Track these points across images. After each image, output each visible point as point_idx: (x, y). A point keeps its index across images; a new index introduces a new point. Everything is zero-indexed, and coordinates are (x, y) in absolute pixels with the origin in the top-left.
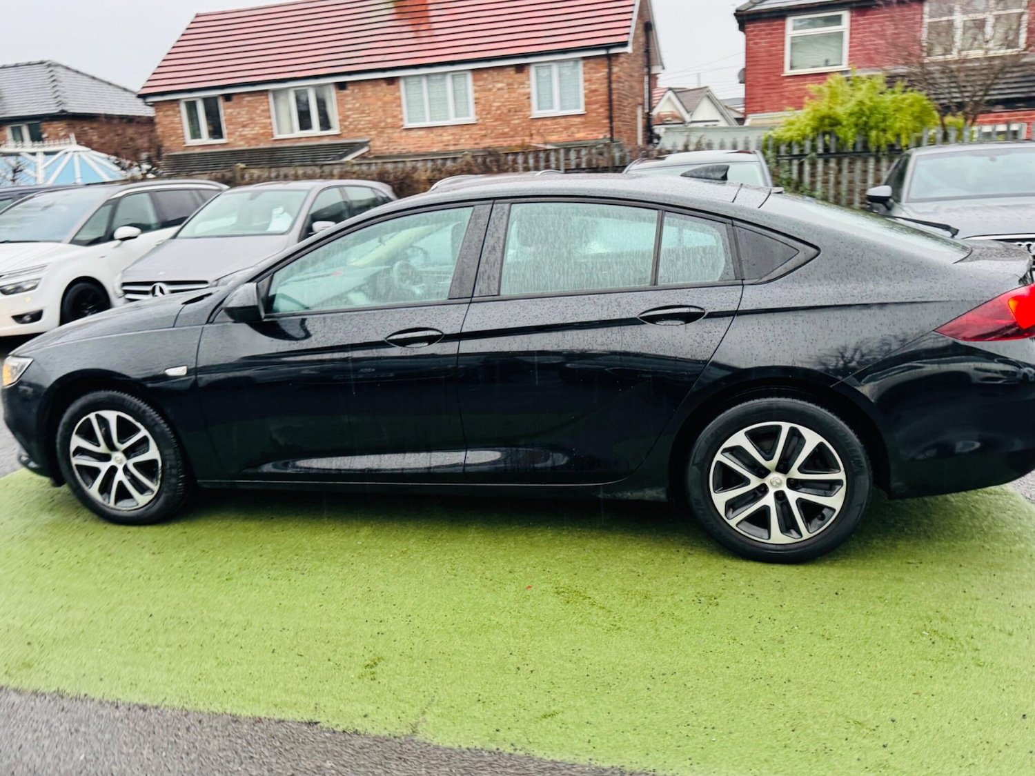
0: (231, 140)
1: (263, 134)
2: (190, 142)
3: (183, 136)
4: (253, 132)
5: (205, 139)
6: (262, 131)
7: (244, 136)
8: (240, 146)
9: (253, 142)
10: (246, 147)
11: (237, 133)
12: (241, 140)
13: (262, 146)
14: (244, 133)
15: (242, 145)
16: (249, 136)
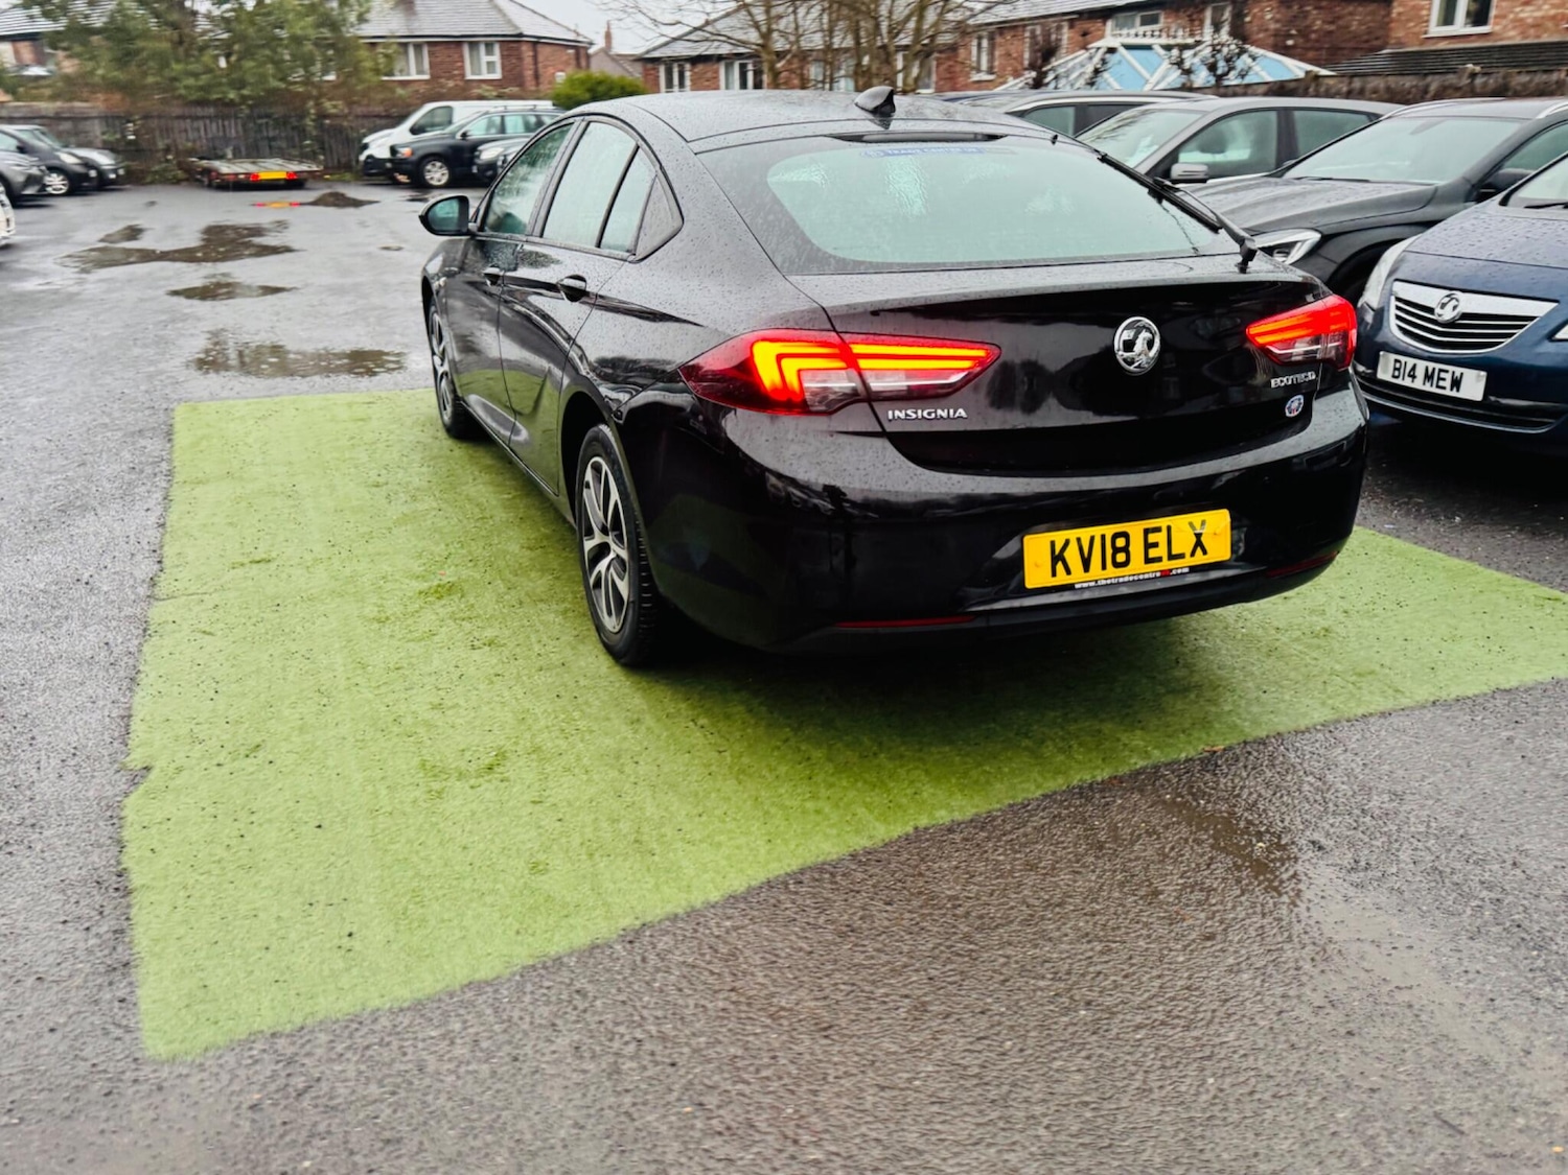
0: (1497, 28)
1: (1553, 18)
2: (1435, 30)
3: (1427, 21)
4: (1538, 14)
5: (1460, 26)
6: (1553, 12)
7: (1521, 20)
8: (1509, 38)
9: (1532, 31)
10: (1518, 41)
11: (1511, 16)
12: (1514, 28)
13: (1546, 38)
14: (1522, 15)
15: (1513, 37)
16: (1530, 21)
